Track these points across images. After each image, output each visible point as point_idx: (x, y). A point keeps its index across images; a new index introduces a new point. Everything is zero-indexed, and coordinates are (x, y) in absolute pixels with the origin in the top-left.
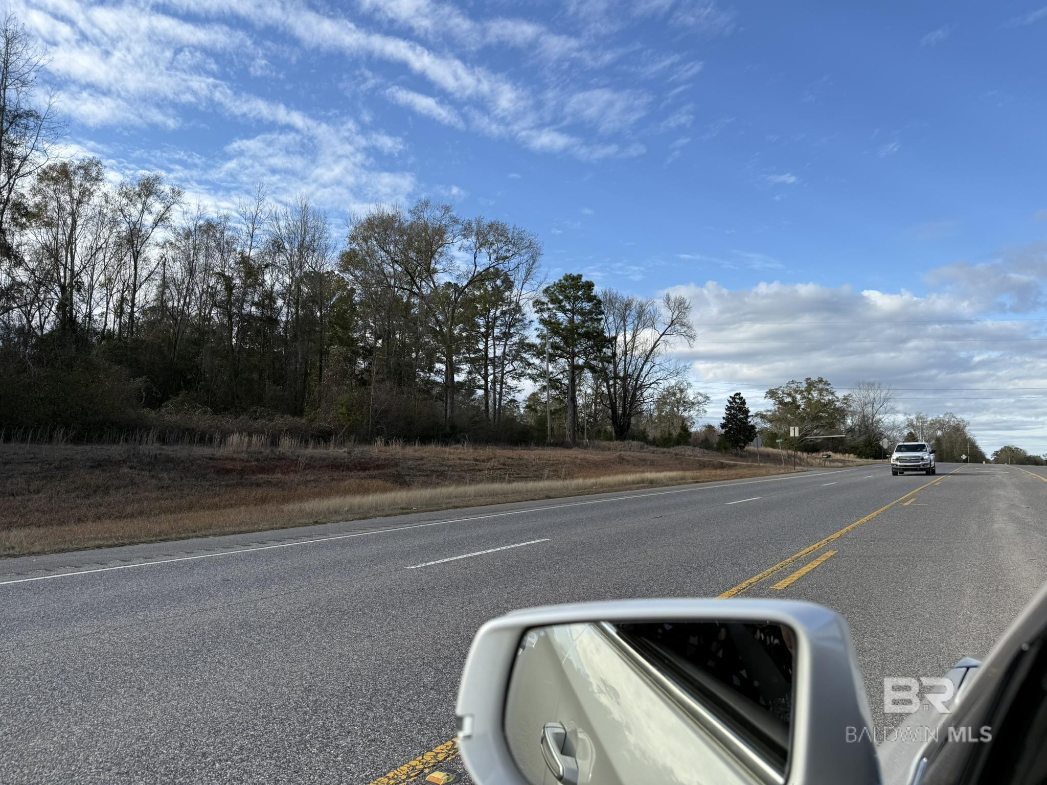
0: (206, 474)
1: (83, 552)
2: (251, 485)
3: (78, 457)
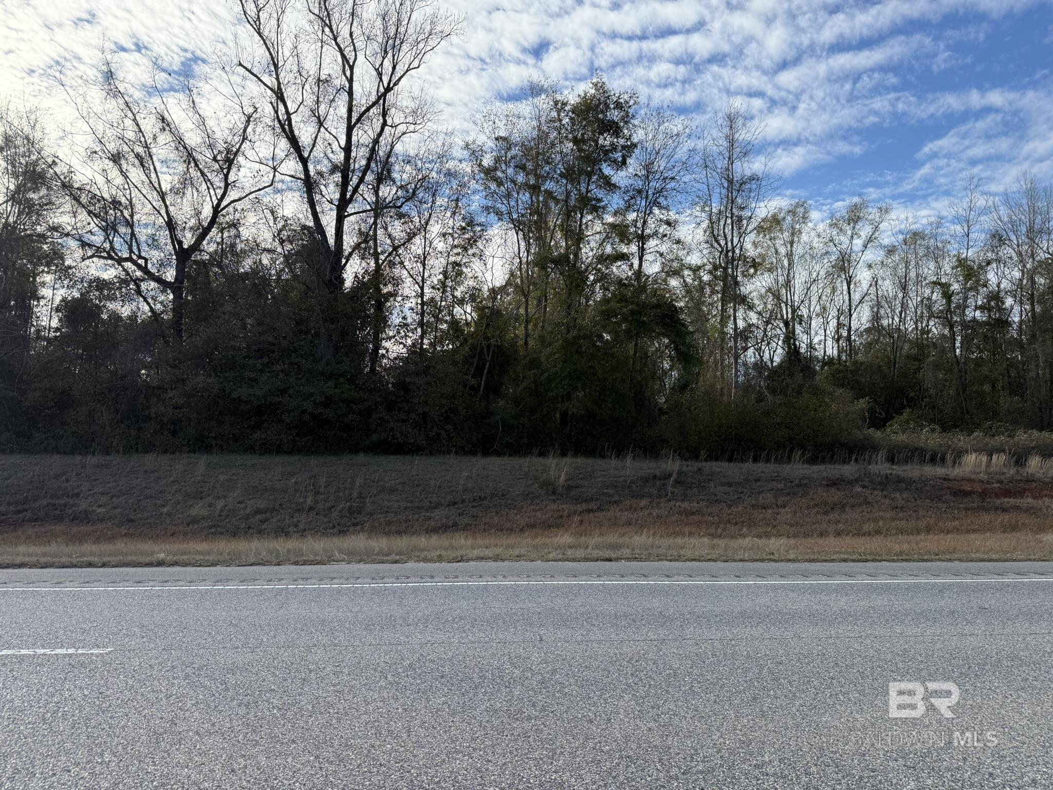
0: (942, 496)
1: (831, 564)
2: (997, 509)
3: (815, 476)
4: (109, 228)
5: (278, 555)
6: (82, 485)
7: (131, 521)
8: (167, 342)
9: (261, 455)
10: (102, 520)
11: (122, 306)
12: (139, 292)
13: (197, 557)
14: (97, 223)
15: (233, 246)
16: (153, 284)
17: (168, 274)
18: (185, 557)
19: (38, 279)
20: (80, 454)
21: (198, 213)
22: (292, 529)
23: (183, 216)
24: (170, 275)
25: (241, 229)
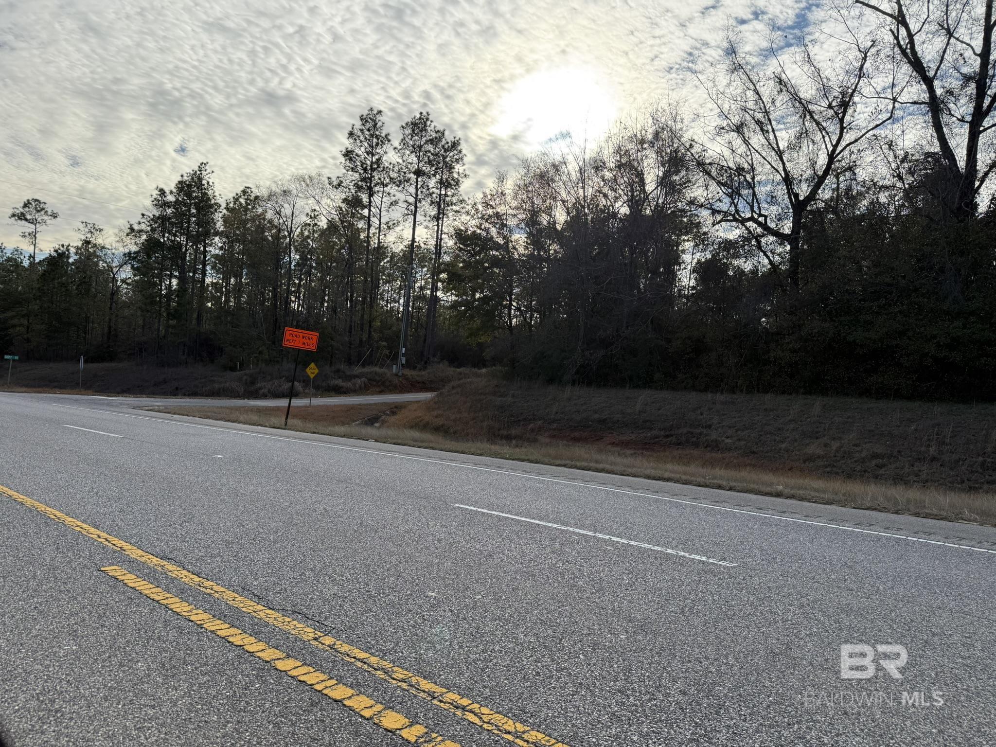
4: (734, 194)
5: (896, 503)
6: (713, 418)
7: (754, 452)
8: (784, 291)
9: (877, 399)
10: (730, 450)
11: (745, 262)
12: (759, 247)
13: (813, 494)
14: (725, 191)
15: (849, 189)
16: (771, 238)
17: (785, 227)
18: (801, 492)
19: (680, 248)
20: (712, 392)
21: (813, 163)
22: (912, 478)
23: (799, 170)
24: (787, 227)
25: (857, 171)
